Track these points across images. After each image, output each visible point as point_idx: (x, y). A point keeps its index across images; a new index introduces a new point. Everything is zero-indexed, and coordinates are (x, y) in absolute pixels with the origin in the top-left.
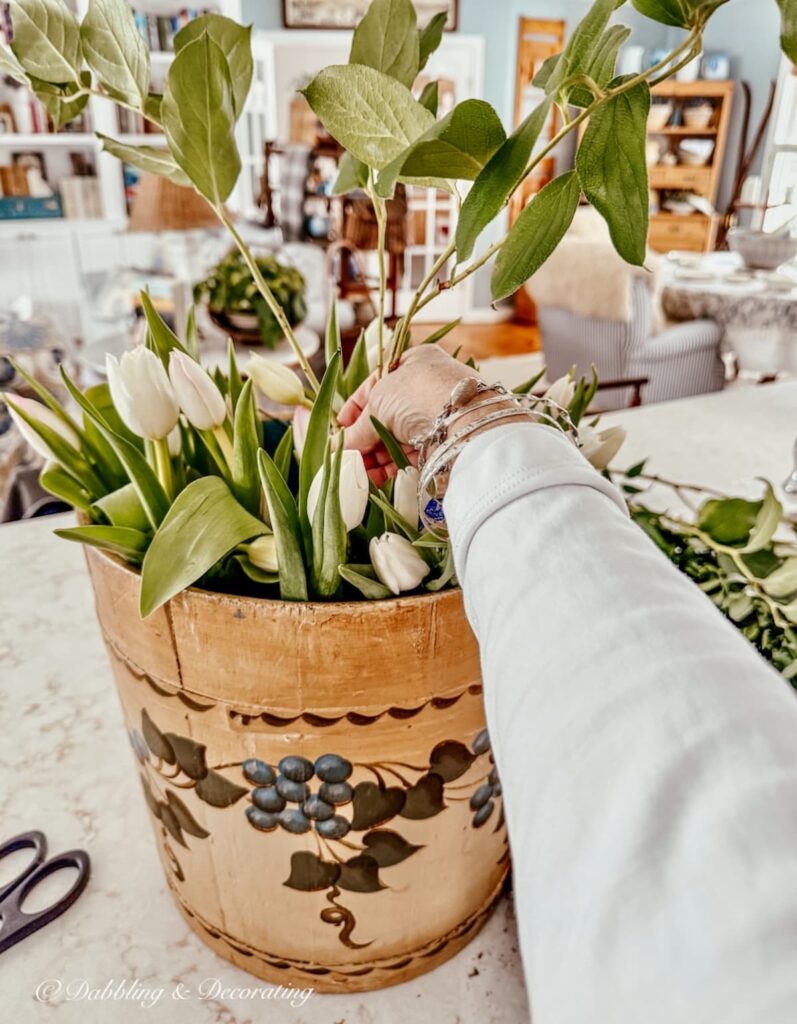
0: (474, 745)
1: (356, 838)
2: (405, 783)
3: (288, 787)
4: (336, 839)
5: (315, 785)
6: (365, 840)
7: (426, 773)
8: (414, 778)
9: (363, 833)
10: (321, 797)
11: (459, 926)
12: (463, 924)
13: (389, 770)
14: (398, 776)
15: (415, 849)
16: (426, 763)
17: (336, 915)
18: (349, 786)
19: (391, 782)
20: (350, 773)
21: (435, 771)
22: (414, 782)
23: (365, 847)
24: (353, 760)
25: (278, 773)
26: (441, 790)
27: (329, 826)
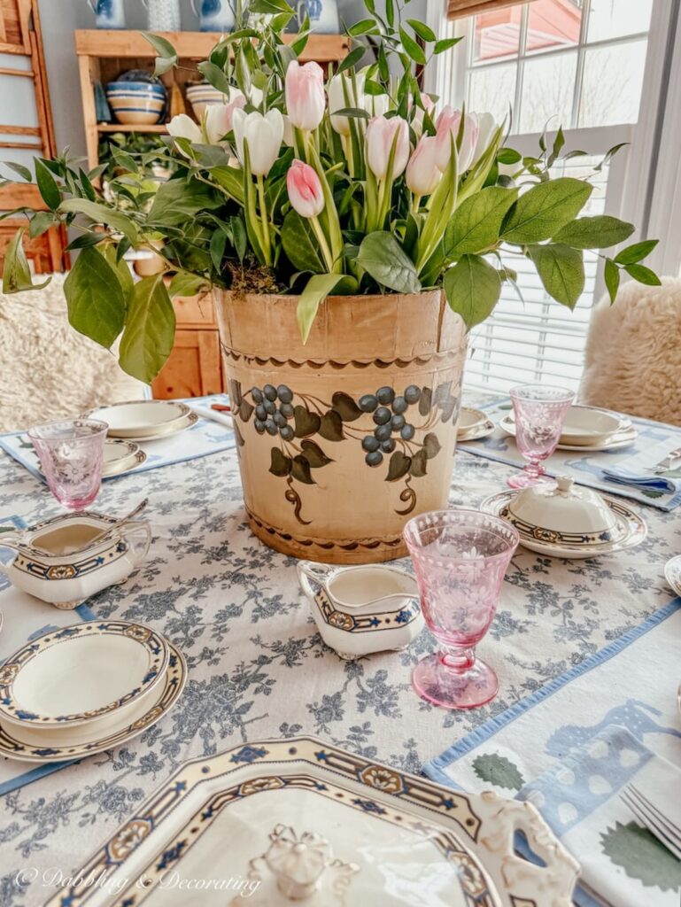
0: (360, 401)
1: (297, 441)
2: (320, 412)
3: (268, 404)
4: (288, 441)
5: (278, 403)
6: (302, 444)
7: (330, 409)
8: (325, 410)
9: (301, 440)
10: (281, 412)
11: (366, 538)
12: (369, 539)
13: (311, 401)
14: (316, 406)
15: (329, 460)
16: (330, 403)
17: (292, 496)
18: (292, 407)
19: (312, 409)
20: (292, 398)
21: (335, 410)
22: (324, 413)
23: (302, 450)
24: (294, 390)
25: (264, 396)
26: (341, 425)
27: (285, 431)
